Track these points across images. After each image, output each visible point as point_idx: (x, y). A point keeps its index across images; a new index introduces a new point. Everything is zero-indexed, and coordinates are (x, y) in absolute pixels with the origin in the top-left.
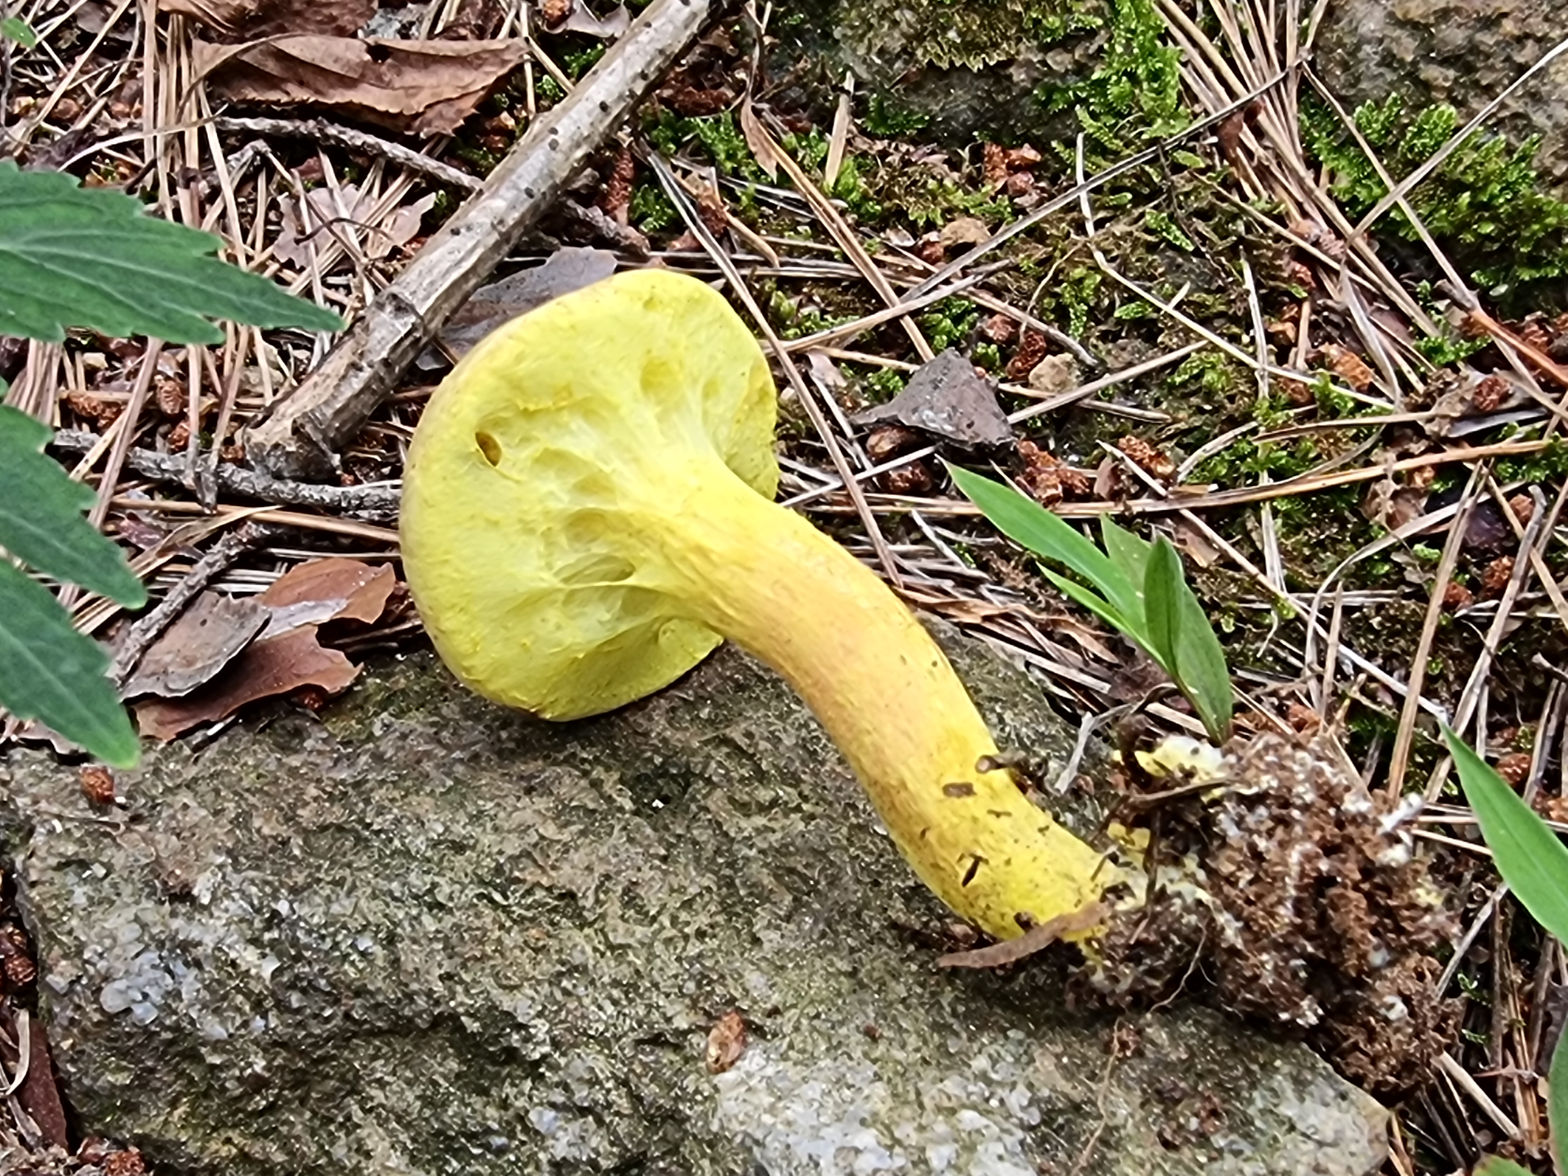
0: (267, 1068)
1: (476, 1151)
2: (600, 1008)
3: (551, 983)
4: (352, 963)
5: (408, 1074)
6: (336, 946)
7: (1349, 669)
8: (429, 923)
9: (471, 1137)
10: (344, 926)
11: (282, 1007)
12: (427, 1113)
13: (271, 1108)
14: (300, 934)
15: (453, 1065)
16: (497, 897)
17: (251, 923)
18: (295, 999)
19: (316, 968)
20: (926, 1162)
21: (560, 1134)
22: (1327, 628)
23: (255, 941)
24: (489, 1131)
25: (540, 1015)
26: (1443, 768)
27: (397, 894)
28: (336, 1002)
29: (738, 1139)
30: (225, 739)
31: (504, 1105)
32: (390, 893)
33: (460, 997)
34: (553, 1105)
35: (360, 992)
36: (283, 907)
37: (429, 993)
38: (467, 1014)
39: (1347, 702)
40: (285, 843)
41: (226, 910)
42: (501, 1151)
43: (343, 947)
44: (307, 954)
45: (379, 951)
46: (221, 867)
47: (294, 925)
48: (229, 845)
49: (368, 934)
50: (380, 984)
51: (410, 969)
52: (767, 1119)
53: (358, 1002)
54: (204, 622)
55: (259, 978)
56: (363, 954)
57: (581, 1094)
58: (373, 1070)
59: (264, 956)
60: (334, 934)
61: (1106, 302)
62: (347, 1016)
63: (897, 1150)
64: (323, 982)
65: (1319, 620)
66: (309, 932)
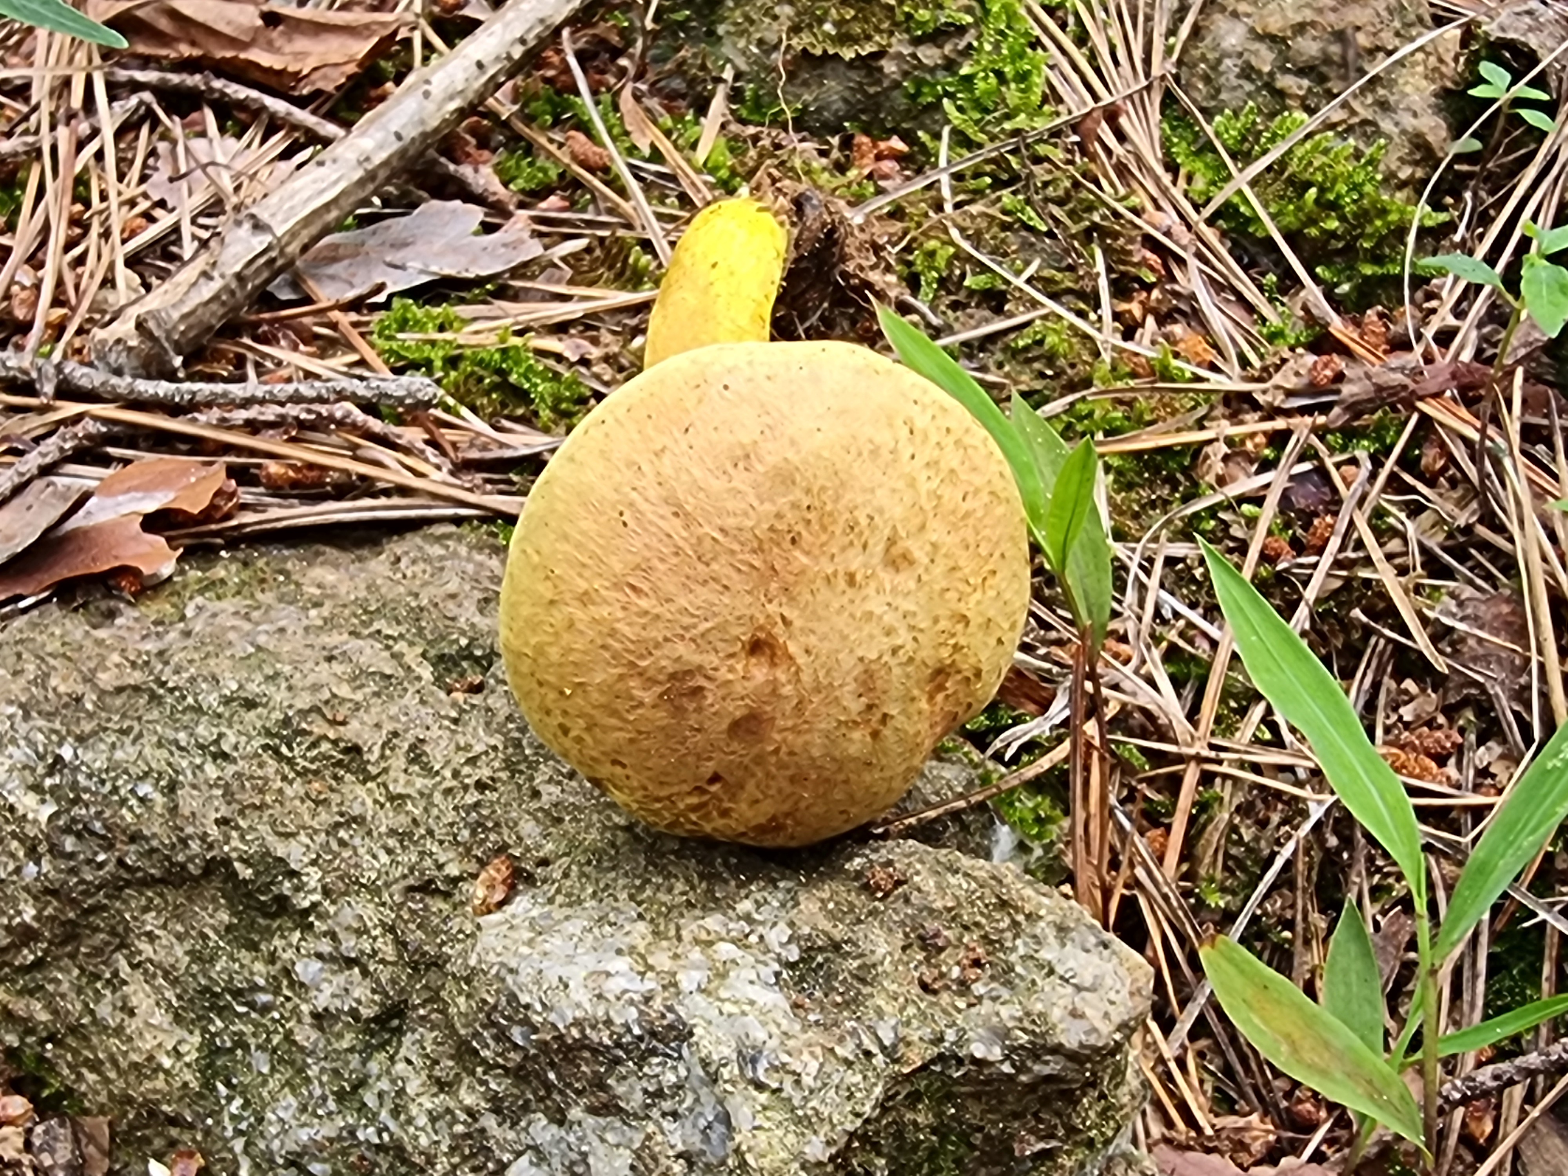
0: (36, 918)
1: (241, 1009)
2: (375, 857)
3: (328, 833)
4: (131, 809)
5: (180, 928)
6: (115, 790)
7: (1167, 614)
8: (211, 771)
9: (237, 994)
10: (126, 772)
11: (56, 851)
12: (195, 968)
13: (39, 964)
14: (81, 778)
15: (224, 917)
16: (284, 750)
17: (33, 770)
18: (69, 844)
19: (93, 810)
20: (675, 985)
21: (324, 986)
22: (1148, 573)
23: (36, 788)
24: (255, 988)
25: (314, 863)
26: (1258, 711)
27: (183, 744)
28: (109, 847)
29: (493, 971)
30: (35, 613)
31: (272, 958)
32: (176, 742)
33: (235, 843)
34: (319, 956)
35: (134, 838)
36: (67, 753)
37: (204, 837)
38: (241, 859)
39: (1164, 644)
40: (78, 700)
41: (11, 757)
42: (265, 1009)
43: (123, 792)
44: (86, 797)
45: (159, 799)
46: (10, 717)
47: (77, 769)
48: (23, 699)
49: (150, 780)
50: (156, 829)
51: (187, 812)
52: (525, 950)
53: (133, 848)
54: (29, 508)
55: (35, 821)
56: (142, 800)
57: (350, 945)
58: (144, 923)
59: (43, 801)
60: (115, 779)
61: (957, 272)
62: (121, 862)
63: (649, 974)
64: (97, 825)
65: (1141, 566)
66: (90, 776)
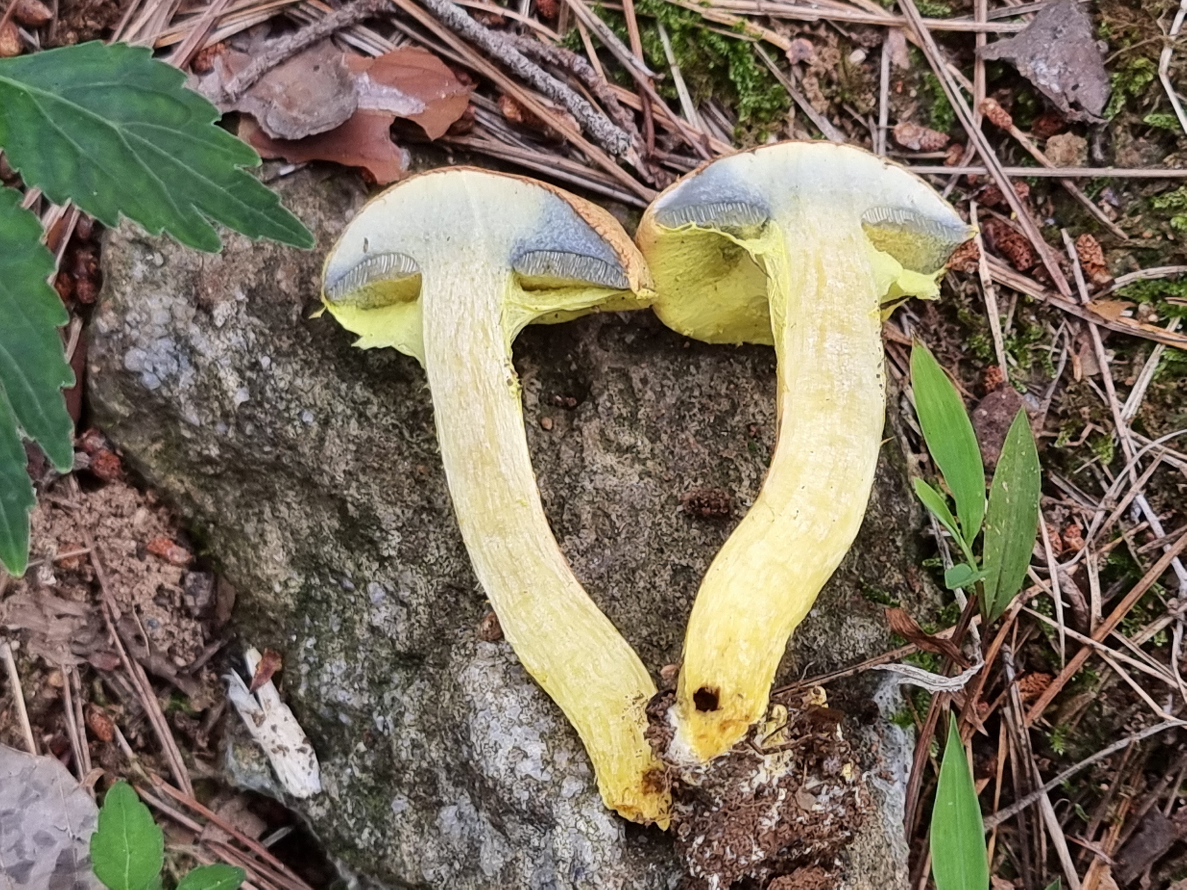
0: (220, 456)
1: (333, 581)
2: (438, 548)
3: (415, 511)
4: (294, 427)
5: (308, 509)
6: (288, 409)
7: (1135, 515)
8: (353, 429)
9: (332, 571)
10: (298, 399)
11: (239, 428)
12: (311, 540)
14: (268, 388)
15: (336, 524)
16: (407, 434)
17: (242, 357)
18: (249, 428)
19: (269, 419)
20: (560, 787)
21: (383, 609)
22: (1138, 474)
23: (240, 371)
24: (343, 574)
25: (398, 529)
27: (343, 394)
28: (275, 445)
29: (468, 698)
30: (291, 180)
31: (359, 566)
32: (338, 390)
33: (353, 491)
34: (386, 589)
35: (292, 448)
36: (265, 361)
37: (333, 478)
38: (352, 503)
39: (1118, 541)
40: (291, 303)
41: (230, 340)
42: (347, 591)
43: (293, 413)
44: (267, 406)
45: (315, 427)
46: (239, 303)
47: (267, 378)
48: (253, 285)
49: (312, 411)
50: (306, 450)
51: (328, 453)
52: (489, 696)
53: (289, 453)
55: (231, 402)
56: (304, 424)
57: (405, 593)
58: (286, 496)
59: (241, 385)
60: (289, 401)
62: (278, 457)
63: (550, 768)
64: (269, 430)
65: (1136, 466)
66: (274, 390)
